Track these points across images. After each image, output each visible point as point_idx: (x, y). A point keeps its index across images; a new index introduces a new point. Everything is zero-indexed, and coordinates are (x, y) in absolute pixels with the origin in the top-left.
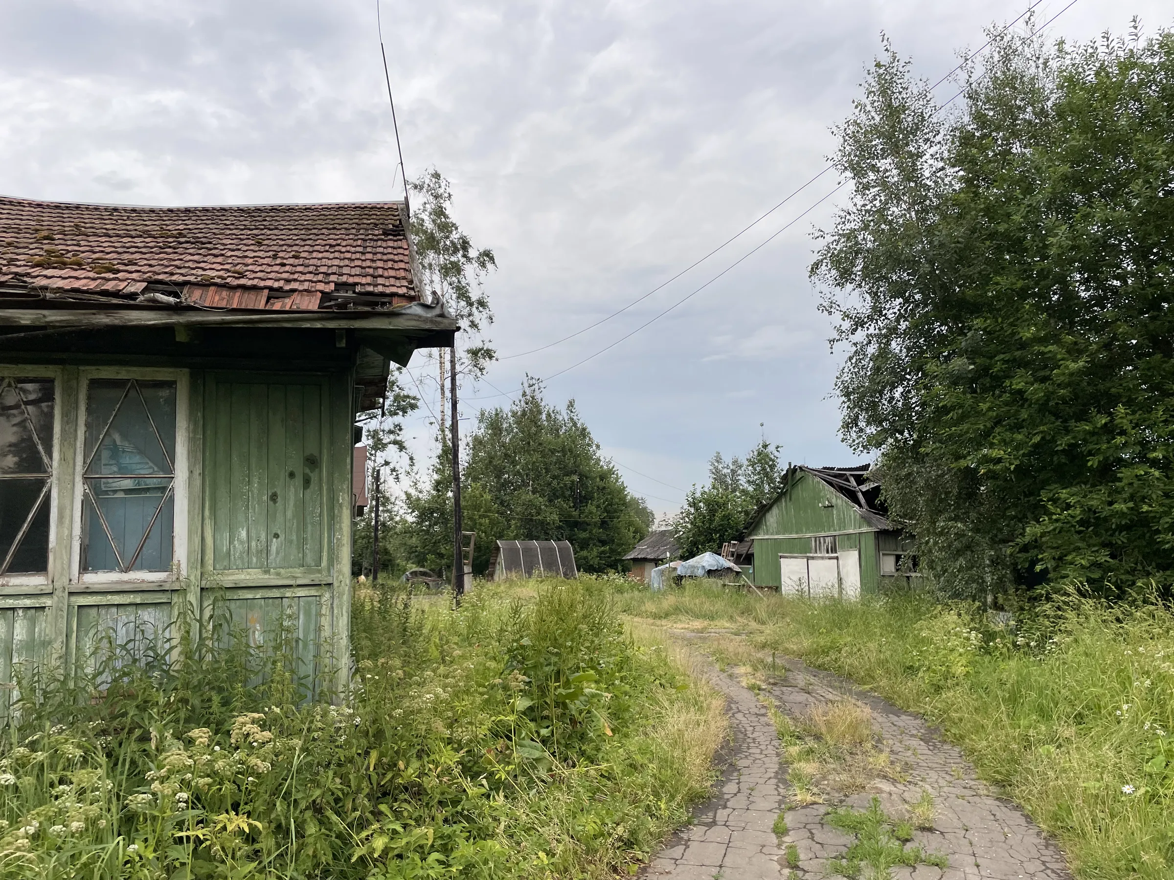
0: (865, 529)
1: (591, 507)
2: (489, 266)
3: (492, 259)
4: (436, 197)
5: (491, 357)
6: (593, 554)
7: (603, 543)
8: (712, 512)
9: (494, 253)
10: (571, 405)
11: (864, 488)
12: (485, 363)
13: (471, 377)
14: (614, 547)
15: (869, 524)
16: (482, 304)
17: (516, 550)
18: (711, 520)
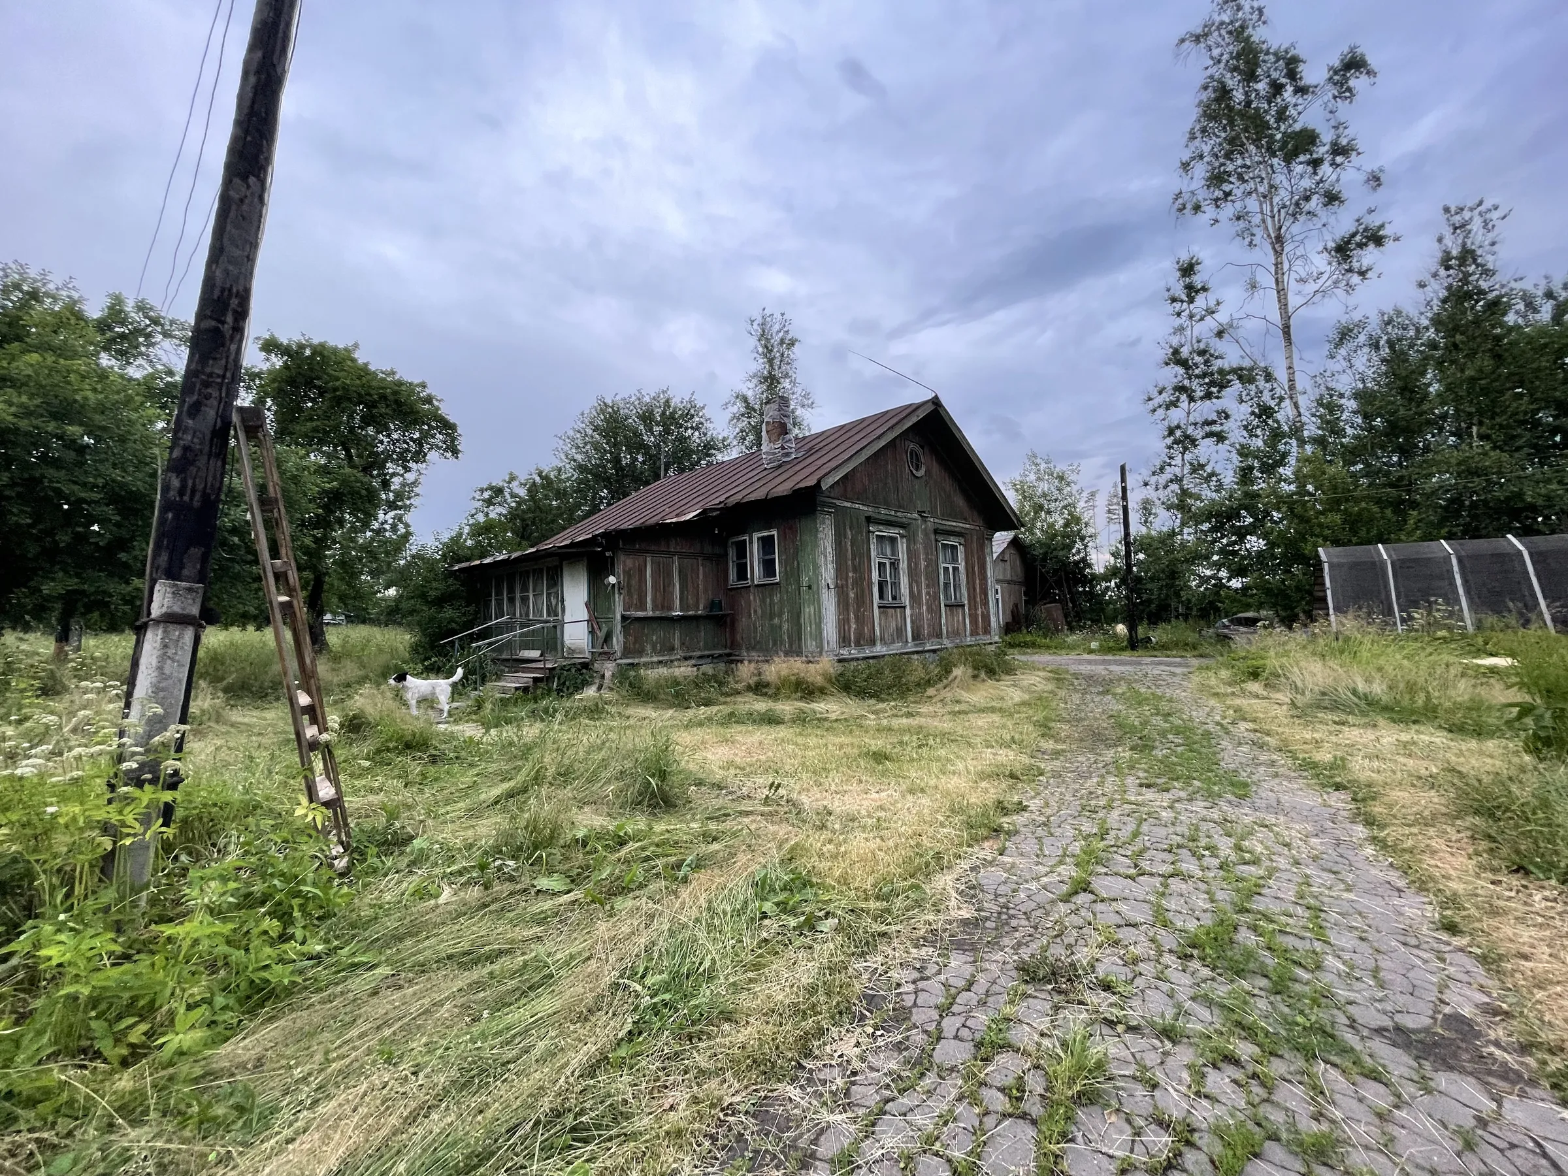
2: (1359, 83)
3: (1360, 67)
5: (1380, 242)
16: (1343, 152)
17: (1377, 567)
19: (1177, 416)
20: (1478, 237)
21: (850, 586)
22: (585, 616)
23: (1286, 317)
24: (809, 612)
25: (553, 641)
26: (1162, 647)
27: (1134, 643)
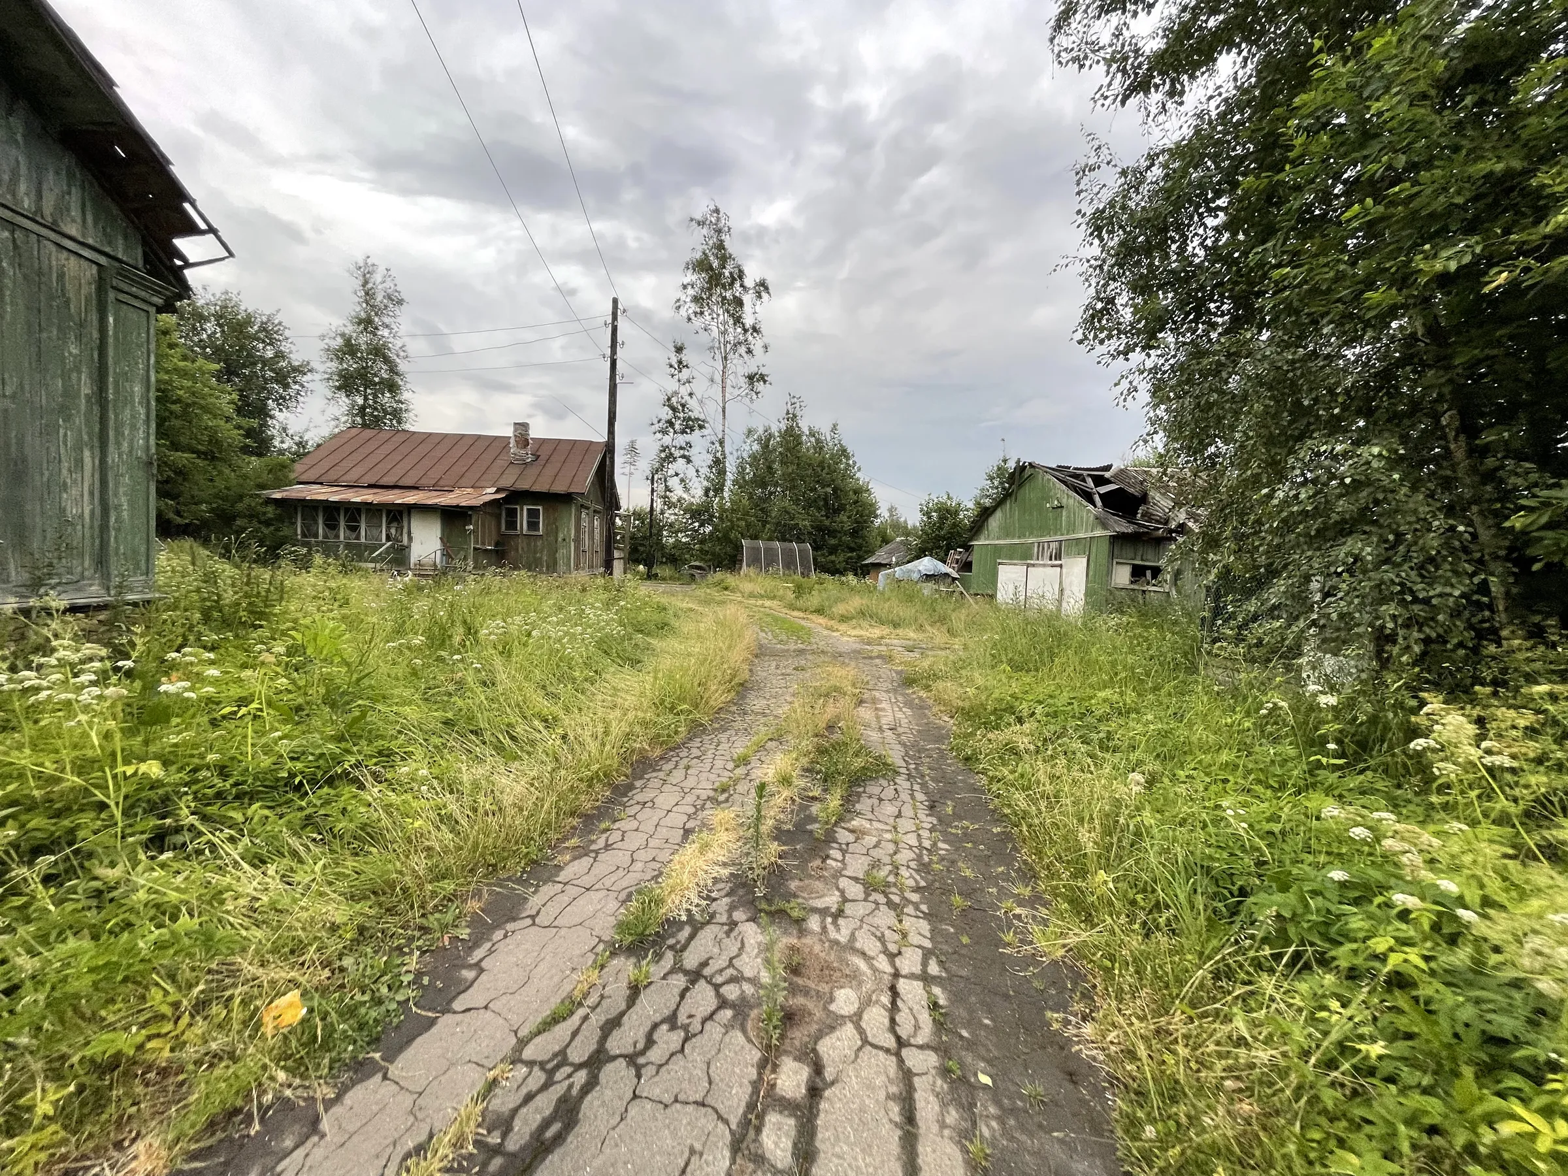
0: (1099, 532)
1: (843, 517)
2: (765, 296)
3: (766, 289)
4: (719, 231)
5: (765, 382)
6: (839, 559)
7: (852, 550)
8: (942, 518)
9: (769, 283)
10: (834, 428)
11: (1104, 489)
12: (760, 386)
13: (748, 400)
14: (861, 553)
15: (1105, 526)
16: (755, 330)
17: (759, 549)
18: (940, 528)
19: (667, 440)
20: (798, 413)
21: (577, 540)
22: (438, 545)
23: (724, 402)
24: (562, 552)
25: (399, 558)
26: (664, 579)
27: (650, 576)
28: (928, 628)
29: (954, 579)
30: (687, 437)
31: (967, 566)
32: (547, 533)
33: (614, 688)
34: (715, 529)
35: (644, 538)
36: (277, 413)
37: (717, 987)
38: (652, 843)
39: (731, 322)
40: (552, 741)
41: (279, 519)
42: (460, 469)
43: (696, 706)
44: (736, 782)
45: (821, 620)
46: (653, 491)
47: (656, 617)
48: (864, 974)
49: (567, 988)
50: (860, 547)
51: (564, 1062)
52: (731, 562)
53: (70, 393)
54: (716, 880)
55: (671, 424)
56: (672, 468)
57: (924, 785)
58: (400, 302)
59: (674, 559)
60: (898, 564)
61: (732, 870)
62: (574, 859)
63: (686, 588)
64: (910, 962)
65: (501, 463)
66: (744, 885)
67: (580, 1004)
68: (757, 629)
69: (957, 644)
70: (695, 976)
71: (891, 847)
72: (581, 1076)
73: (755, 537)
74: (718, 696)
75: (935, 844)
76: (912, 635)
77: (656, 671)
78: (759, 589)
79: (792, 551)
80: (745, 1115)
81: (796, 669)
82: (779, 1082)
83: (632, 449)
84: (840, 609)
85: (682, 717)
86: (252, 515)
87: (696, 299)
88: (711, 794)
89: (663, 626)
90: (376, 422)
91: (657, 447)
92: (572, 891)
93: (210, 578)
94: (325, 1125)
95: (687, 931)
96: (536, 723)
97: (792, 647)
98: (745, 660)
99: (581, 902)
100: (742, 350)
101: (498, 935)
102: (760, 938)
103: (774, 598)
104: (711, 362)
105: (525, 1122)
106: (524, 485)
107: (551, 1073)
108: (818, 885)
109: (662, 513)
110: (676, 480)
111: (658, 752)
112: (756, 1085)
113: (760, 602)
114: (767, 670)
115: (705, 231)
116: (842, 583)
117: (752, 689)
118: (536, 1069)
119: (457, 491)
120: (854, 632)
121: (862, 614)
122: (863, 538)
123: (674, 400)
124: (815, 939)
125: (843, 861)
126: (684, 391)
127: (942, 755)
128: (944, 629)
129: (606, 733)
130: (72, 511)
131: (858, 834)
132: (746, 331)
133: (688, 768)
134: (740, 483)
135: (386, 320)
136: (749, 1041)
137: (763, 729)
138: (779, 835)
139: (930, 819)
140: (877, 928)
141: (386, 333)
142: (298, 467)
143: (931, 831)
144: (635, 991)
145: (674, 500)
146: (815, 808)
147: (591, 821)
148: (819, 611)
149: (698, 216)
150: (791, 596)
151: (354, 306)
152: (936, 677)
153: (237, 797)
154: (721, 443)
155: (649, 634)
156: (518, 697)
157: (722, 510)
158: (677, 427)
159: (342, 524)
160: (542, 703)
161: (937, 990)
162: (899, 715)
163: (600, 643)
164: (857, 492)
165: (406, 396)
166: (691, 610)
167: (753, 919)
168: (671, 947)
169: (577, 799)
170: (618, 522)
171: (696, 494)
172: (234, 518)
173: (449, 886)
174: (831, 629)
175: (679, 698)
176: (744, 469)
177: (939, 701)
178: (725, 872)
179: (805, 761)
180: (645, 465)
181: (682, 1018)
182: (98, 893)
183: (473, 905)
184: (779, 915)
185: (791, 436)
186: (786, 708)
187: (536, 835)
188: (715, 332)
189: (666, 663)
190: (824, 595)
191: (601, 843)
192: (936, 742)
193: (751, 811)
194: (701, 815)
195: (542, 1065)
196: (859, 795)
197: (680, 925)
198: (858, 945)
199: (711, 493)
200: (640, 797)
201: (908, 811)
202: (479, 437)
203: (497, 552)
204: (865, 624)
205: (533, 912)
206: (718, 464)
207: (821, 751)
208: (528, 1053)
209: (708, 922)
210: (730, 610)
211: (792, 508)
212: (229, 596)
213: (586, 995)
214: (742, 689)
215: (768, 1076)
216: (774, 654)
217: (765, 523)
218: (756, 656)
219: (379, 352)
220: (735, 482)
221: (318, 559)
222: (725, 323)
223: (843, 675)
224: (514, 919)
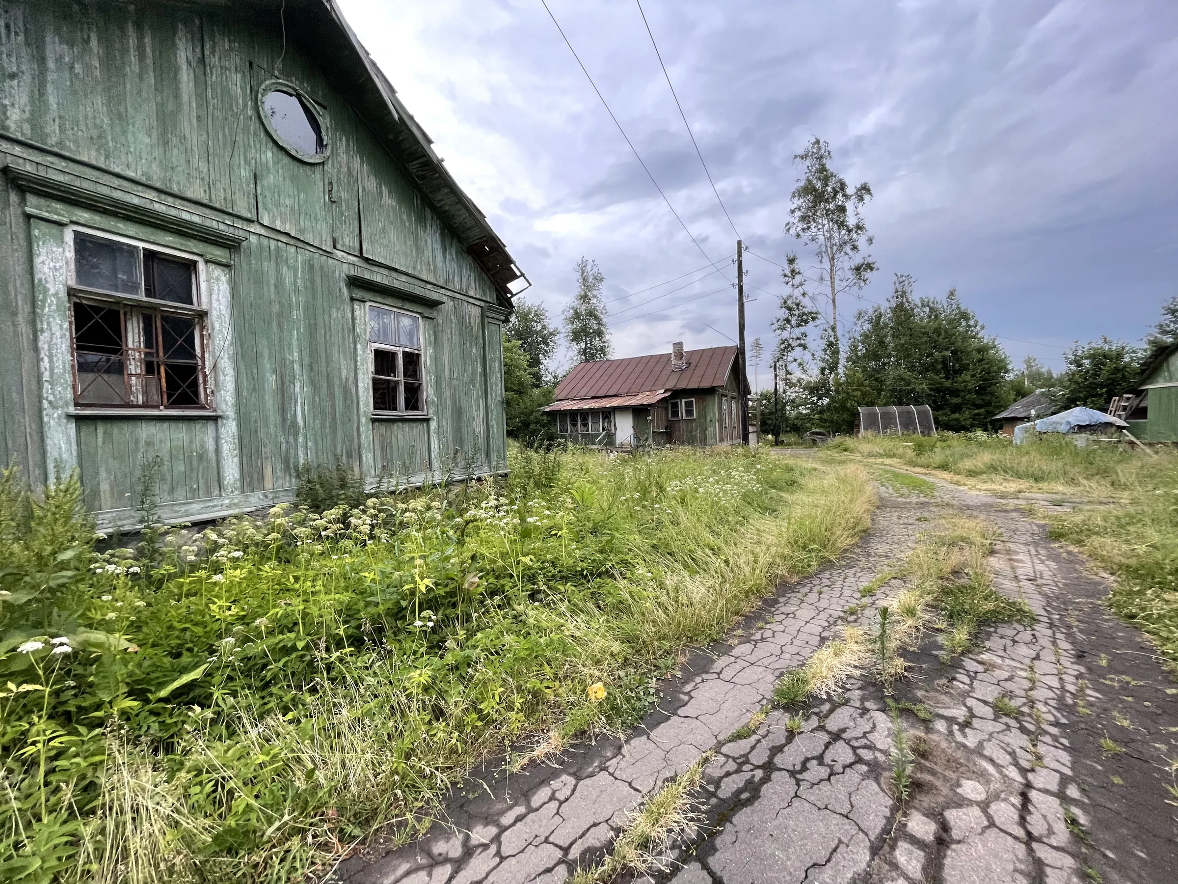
1: (966, 376)
2: (867, 197)
4: (820, 158)
5: (872, 269)
6: (965, 416)
7: (979, 407)
8: (1098, 365)
10: (951, 295)
12: (867, 274)
13: (856, 288)
14: (990, 409)
16: (859, 227)
17: (875, 414)
18: (1096, 375)
19: (785, 334)
20: (907, 289)
21: (720, 420)
22: (631, 431)
23: (834, 295)
24: (710, 430)
25: (610, 442)
26: (789, 444)
27: (777, 443)
28: (1084, 482)
29: (1121, 428)
30: (802, 329)
31: (1140, 413)
32: (699, 417)
33: (758, 530)
34: (833, 400)
35: (771, 413)
36: (543, 361)
37: (854, 749)
38: (796, 642)
39: (836, 227)
40: (718, 563)
41: (549, 422)
42: (640, 381)
43: (825, 547)
44: (864, 608)
45: (946, 475)
46: (776, 376)
47: (787, 476)
48: (991, 775)
49: (744, 721)
50: (989, 404)
51: (747, 762)
52: (850, 426)
53: (474, 373)
54: (849, 677)
55: (788, 321)
56: (790, 356)
57: (1070, 636)
58: (602, 280)
59: (797, 428)
60: (1038, 417)
61: (863, 672)
62: (740, 643)
63: (808, 451)
64: (1044, 779)
65: (666, 372)
66: (874, 685)
67: (754, 732)
68: (877, 484)
69: (1125, 497)
70: (836, 736)
71: (1027, 684)
72: (759, 774)
73: (871, 404)
74: (844, 541)
75: (1082, 690)
76: (1060, 488)
77: (789, 518)
78: (877, 449)
79: (910, 413)
80: (881, 834)
81: (919, 520)
82: (909, 824)
83: (757, 345)
84: (968, 464)
85: (813, 554)
86: (537, 422)
87: (803, 218)
88: (842, 614)
89: (792, 483)
90: (593, 356)
91: (777, 340)
92: (741, 663)
93: (528, 460)
94: (625, 750)
95: (827, 707)
96: (707, 550)
97: (914, 500)
98: (867, 511)
99: (747, 670)
100: (848, 248)
101: (698, 679)
102: (890, 725)
103: (893, 456)
104: (818, 265)
105: (727, 786)
106: (682, 385)
107: (740, 765)
108: (946, 699)
109: (785, 392)
110: (795, 364)
111: (795, 579)
112: (890, 820)
113: (879, 460)
114: (889, 520)
115: (808, 162)
116: (970, 439)
117: (874, 535)
118: (730, 760)
119: (641, 395)
120: (985, 486)
121: (993, 468)
122: (992, 394)
123: (789, 302)
124: (942, 737)
125: (971, 685)
126: (797, 292)
127: (1095, 609)
128: (1106, 482)
129: (756, 562)
130: (477, 430)
131: (989, 667)
132: (850, 231)
133: (820, 593)
134: (854, 360)
135: (594, 293)
136: (883, 790)
137: (886, 569)
138: (903, 652)
139: (1076, 667)
140: (1008, 745)
141: (594, 301)
142: (556, 391)
143: (1077, 677)
144: (791, 735)
145: (794, 381)
146: (941, 639)
147: (750, 620)
148: (944, 467)
149: (801, 152)
150: (911, 454)
151: (577, 289)
152: (1091, 532)
153: (562, 578)
154: (833, 329)
155: (781, 489)
156: (693, 532)
157: (838, 384)
158: (793, 322)
159: (579, 423)
160: (710, 539)
161: (1076, 811)
162: (1040, 567)
163: (744, 497)
164: (982, 350)
165: (607, 337)
166: (815, 469)
167: (883, 710)
168: (816, 714)
169: (738, 604)
170: (750, 403)
171: (813, 375)
172: (529, 425)
173: (667, 644)
174: (957, 483)
175: (809, 539)
176: (856, 347)
177: (1093, 556)
178: (857, 673)
179: (929, 598)
180: (768, 356)
181: (827, 759)
182: (515, 617)
183: (681, 659)
184: (906, 713)
185: (902, 313)
186: (910, 553)
187: (714, 623)
188: (821, 238)
189: (797, 512)
190: (948, 452)
191: (758, 636)
192: (1088, 596)
193: (876, 631)
194: (834, 629)
195: (734, 759)
196: (989, 635)
197: (823, 702)
198: (986, 753)
199: (827, 371)
200: (784, 609)
201: (1048, 655)
202: (652, 356)
203: (666, 433)
204: (998, 478)
205: (718, 671)
206: (832, 347)
207: (946, 592)
208: (724, 750)
209: (844, 704)
210: (851, 468)
211: (908, 374)
212: (537, 470)
213: (758, 728)
214: (865, 536)
215: (899, 816)
216: (896, 506)
217: (879, 391)
218: (878, 508)
219: (591, 314)
220: (848, 359)
221: (570, 444)
222: (829, 231)
223: (970, 527)
224: (707, 673)
